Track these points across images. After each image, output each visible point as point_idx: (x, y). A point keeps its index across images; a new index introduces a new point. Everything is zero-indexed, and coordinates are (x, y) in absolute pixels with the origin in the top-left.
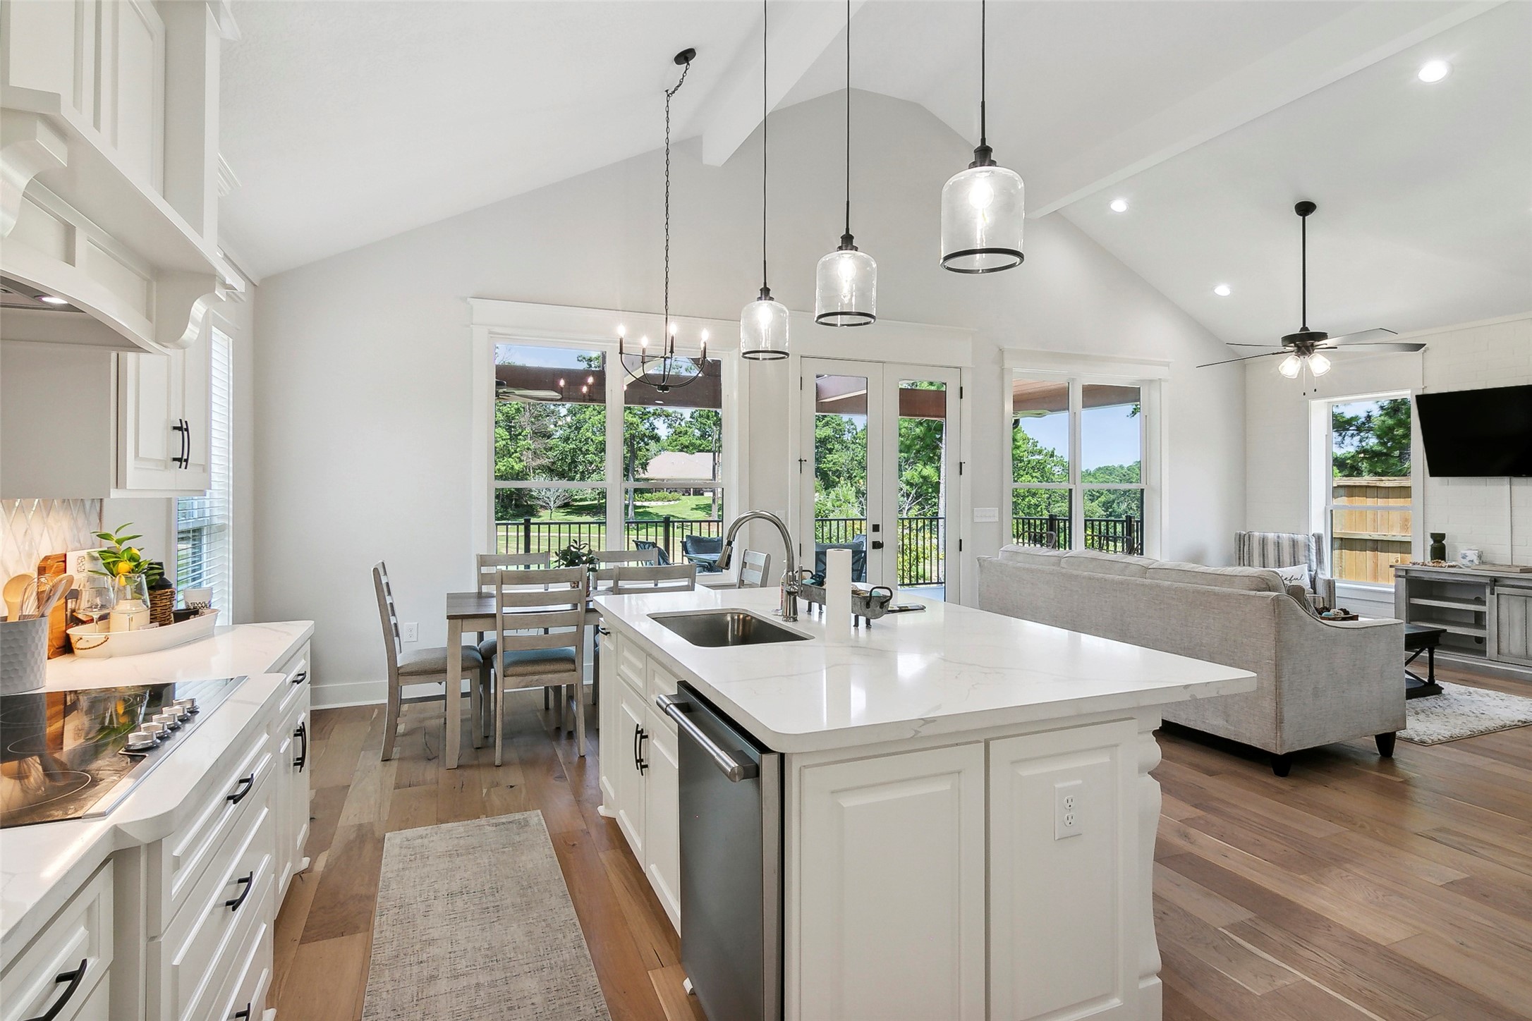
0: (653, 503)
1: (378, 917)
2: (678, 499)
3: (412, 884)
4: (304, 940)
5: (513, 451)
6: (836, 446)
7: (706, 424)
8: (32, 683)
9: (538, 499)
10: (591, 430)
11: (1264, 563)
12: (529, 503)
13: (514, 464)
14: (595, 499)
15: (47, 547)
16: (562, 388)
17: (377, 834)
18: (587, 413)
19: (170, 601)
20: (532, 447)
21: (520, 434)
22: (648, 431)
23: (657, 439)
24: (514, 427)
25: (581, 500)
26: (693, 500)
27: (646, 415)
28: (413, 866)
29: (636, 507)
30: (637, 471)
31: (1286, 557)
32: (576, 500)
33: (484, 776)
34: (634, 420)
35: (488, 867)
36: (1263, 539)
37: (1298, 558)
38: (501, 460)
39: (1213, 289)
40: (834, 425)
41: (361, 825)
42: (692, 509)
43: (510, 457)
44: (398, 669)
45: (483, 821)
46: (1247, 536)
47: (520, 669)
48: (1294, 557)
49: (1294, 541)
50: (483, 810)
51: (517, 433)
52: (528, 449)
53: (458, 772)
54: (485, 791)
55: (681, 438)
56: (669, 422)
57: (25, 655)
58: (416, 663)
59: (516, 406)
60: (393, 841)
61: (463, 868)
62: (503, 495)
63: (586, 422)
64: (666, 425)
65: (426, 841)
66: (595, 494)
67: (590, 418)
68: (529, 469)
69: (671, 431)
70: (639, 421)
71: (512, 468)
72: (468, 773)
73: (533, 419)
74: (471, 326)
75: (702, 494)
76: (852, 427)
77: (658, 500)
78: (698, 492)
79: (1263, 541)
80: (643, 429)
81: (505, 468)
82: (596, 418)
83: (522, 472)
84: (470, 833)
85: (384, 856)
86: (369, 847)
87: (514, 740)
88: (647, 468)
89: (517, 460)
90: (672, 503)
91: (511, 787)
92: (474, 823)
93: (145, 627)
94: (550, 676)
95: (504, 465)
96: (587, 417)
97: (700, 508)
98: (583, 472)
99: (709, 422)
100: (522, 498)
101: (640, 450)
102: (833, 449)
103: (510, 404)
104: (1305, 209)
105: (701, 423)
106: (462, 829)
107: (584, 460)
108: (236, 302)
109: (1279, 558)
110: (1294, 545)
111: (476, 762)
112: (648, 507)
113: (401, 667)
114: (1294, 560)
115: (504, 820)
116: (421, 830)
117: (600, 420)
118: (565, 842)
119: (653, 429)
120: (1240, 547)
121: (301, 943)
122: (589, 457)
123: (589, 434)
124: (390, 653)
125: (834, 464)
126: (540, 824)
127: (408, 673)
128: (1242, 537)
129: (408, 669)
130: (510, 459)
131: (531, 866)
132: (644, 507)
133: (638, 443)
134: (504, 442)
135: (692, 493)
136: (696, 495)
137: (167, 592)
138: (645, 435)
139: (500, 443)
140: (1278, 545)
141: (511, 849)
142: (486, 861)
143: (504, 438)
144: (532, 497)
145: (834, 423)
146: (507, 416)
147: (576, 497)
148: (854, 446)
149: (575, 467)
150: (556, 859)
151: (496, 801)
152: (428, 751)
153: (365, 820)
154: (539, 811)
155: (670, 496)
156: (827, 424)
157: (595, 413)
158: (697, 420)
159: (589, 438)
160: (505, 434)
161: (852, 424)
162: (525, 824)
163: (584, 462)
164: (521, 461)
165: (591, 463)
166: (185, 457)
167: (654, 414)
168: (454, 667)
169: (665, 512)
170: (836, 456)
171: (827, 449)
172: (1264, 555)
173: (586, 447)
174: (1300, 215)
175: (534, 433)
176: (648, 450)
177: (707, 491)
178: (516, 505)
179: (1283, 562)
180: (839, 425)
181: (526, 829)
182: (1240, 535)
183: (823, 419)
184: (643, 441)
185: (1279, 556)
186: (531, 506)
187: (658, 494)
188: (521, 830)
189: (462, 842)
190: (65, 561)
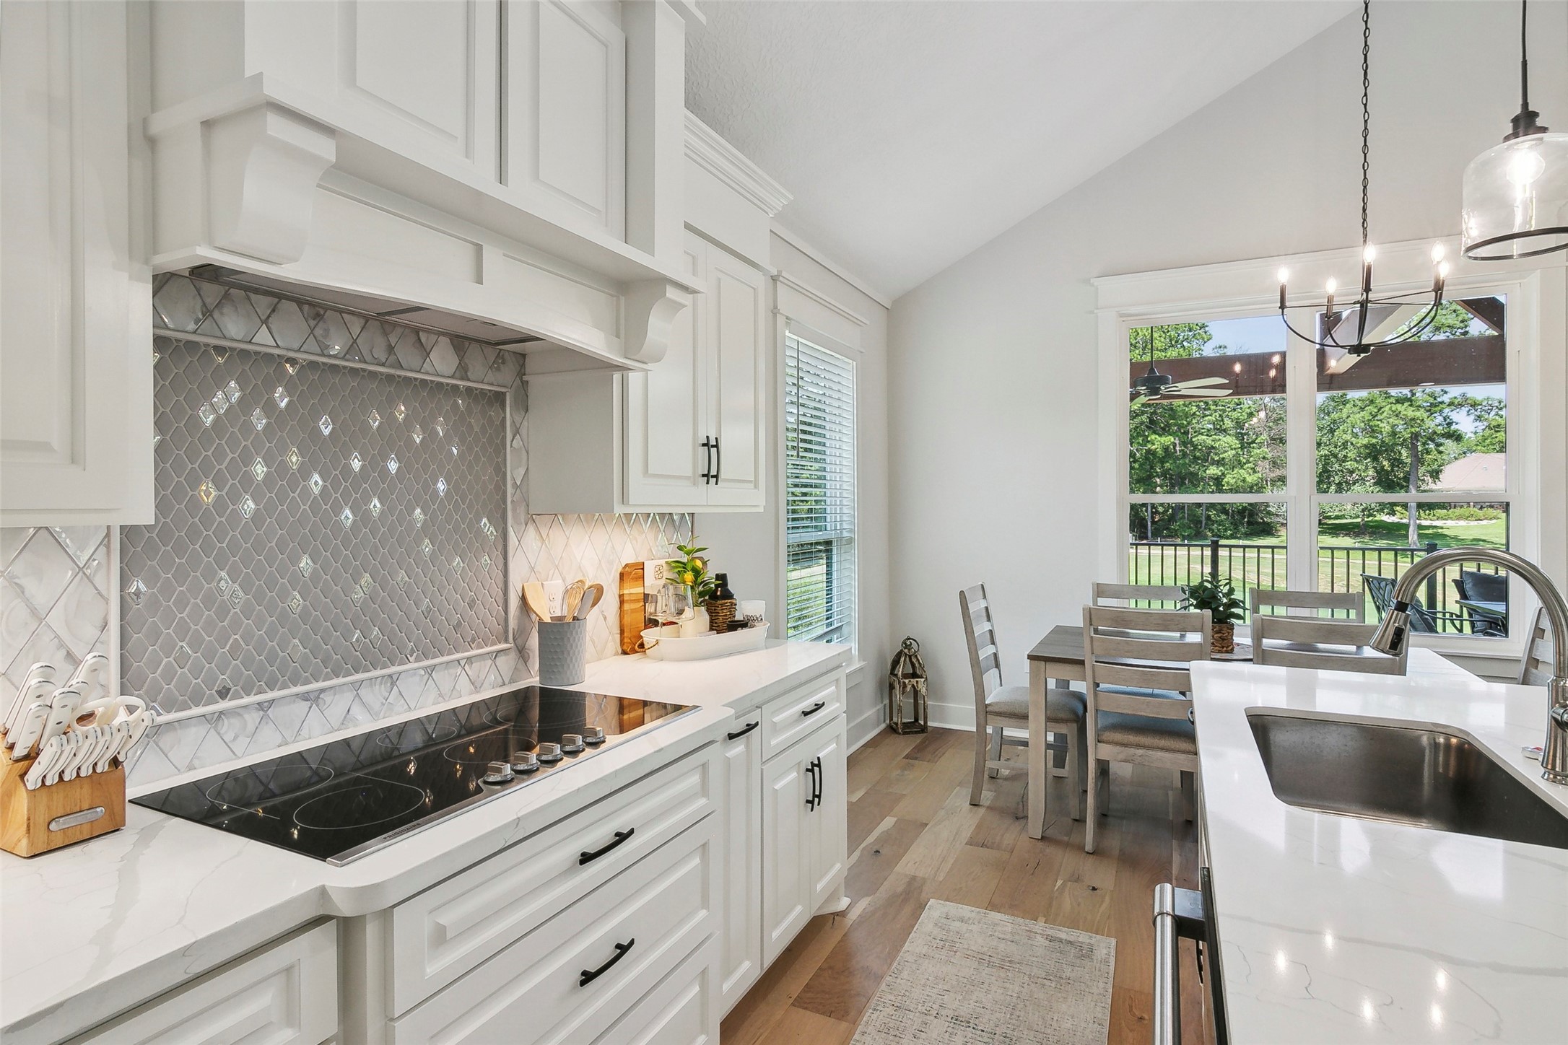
0: (1450, 523)
1: (871, 1011)
3: (923, 982)
4: (800, 1002)
5: (1245, 461)
8: (568, 679)
9: (1277, 515)
10: (1349, 431)
12: (1265, 520)
13: (1246, 476)
14: (1358, 517)
15: (629, 557)
16: (1237, 375)
17: (924, 895)
18: (1345, 410)
19: (731, 611)
20: (1269, 456)
21: (1253, 442)
22: (1440, 428)
23: (1457, 437)
24: (1247, 434)
25: (1337, 517)
27: (1436, 406)
28: (937, 956)
29: (1420, 527)
30: (1424, 480)
32: (1329, 518)
33: (1067, 861)
34: (1418, 414)
35: (1014, 1000)
38: (1230, 471)
41: (914, 878)
43: (1242, 467)
44: (987, 706)
45: (1040, 926)
47: (1118, 736)
50: (1048, 911)
51: (1250, 441)
52: (1264, 458)
53: (1040, 843)
54: (1059, 883)
55: (1498, 434)
57: (563, 652)
58: (1005, 703)
59: (1249, 411)
60: (936, 910)
61: (986, 985)
62: (1233, 511)
63: (1344, 422)
64: (1472, 417)
65: (965, 927)
66: (1358, 510)
67: (1348, 417)
68: (1266, 481)
69: (1481, 425)
70: (1426, 415)
71: (1244, 480)
72: (1050, 850)
73: (1271, 424)
74: (1095, 311)
77: (1460, 518)
80: (1433, 425)
81: (1234, 480)
82: (1358, 416)
83: (1256, 485)
84: (1017, 938)
85: (915, 929)
86: (907, 910)
87: (1125, 822)
88: (1440, 476)
89: (1250, 471)
90: (1485, 522)
91: (1094, 889)
92: (1026, 925)
93: (701, 635)
94: (1159, 754)
95: (1234, 478)
96: (1344, 416)
98: (1339, 484)
100: (1257, 515)
101: (1428, 453)
103: (1241, 408)
106: (1009, 928)
107: (1340, 468)
108: (860, 326)
111: (1066, 839)
112: (1442, 528)
113: (990, 705)
115: (1063, 936)
116: (966, 910)
117: (1363, 417)
118: (1131, 1007)
119: (1449, 424)
121: (793, 1005)
122: (1348, 465)
123: (1348, 437)
124: (977, 688)
126: (1107, 962)
127: (996, 712)
129: (996, 709)
130: (1240, 471)
131: (1068, 1026)
132: (1435, 527)
133: (1424, 444)
134: (1234, 452)
137: (727, 603)
138: (1435, 433)
139: (1229, 453)
141: (1053, 985)
142: (1017, 989)
143: (1234, 447)
144: (1269, 513)
146: (1237, 422)
147: (1329, 514)
149: (1328, 478)
150: (1106, 1031)
151: (1067, 903)
152: (1021, 806)
153: (920, 874)
154: (1113, 942)
155: (1480, 513)
157: (1356, 409)
159: (1347, 442)
160: (1236, 443)
162: (1086, 953)
163: (1342, 471)
164: (1255, 472)
165: (1351, 472)
166: (713, 472)
167: (1451, 404)
168: (1037, 716)
169: (1471, 535)
173: (1344, 453)
175: (1272, 439)
176: (1440, 452)
178: (1248, 522)
181: (1087, 962)
184: (1433, 441)
186: (1268, 524)
187: (1458, 511)
188: (1078, 961)
189: (1002, 946)
190: (643, 569)
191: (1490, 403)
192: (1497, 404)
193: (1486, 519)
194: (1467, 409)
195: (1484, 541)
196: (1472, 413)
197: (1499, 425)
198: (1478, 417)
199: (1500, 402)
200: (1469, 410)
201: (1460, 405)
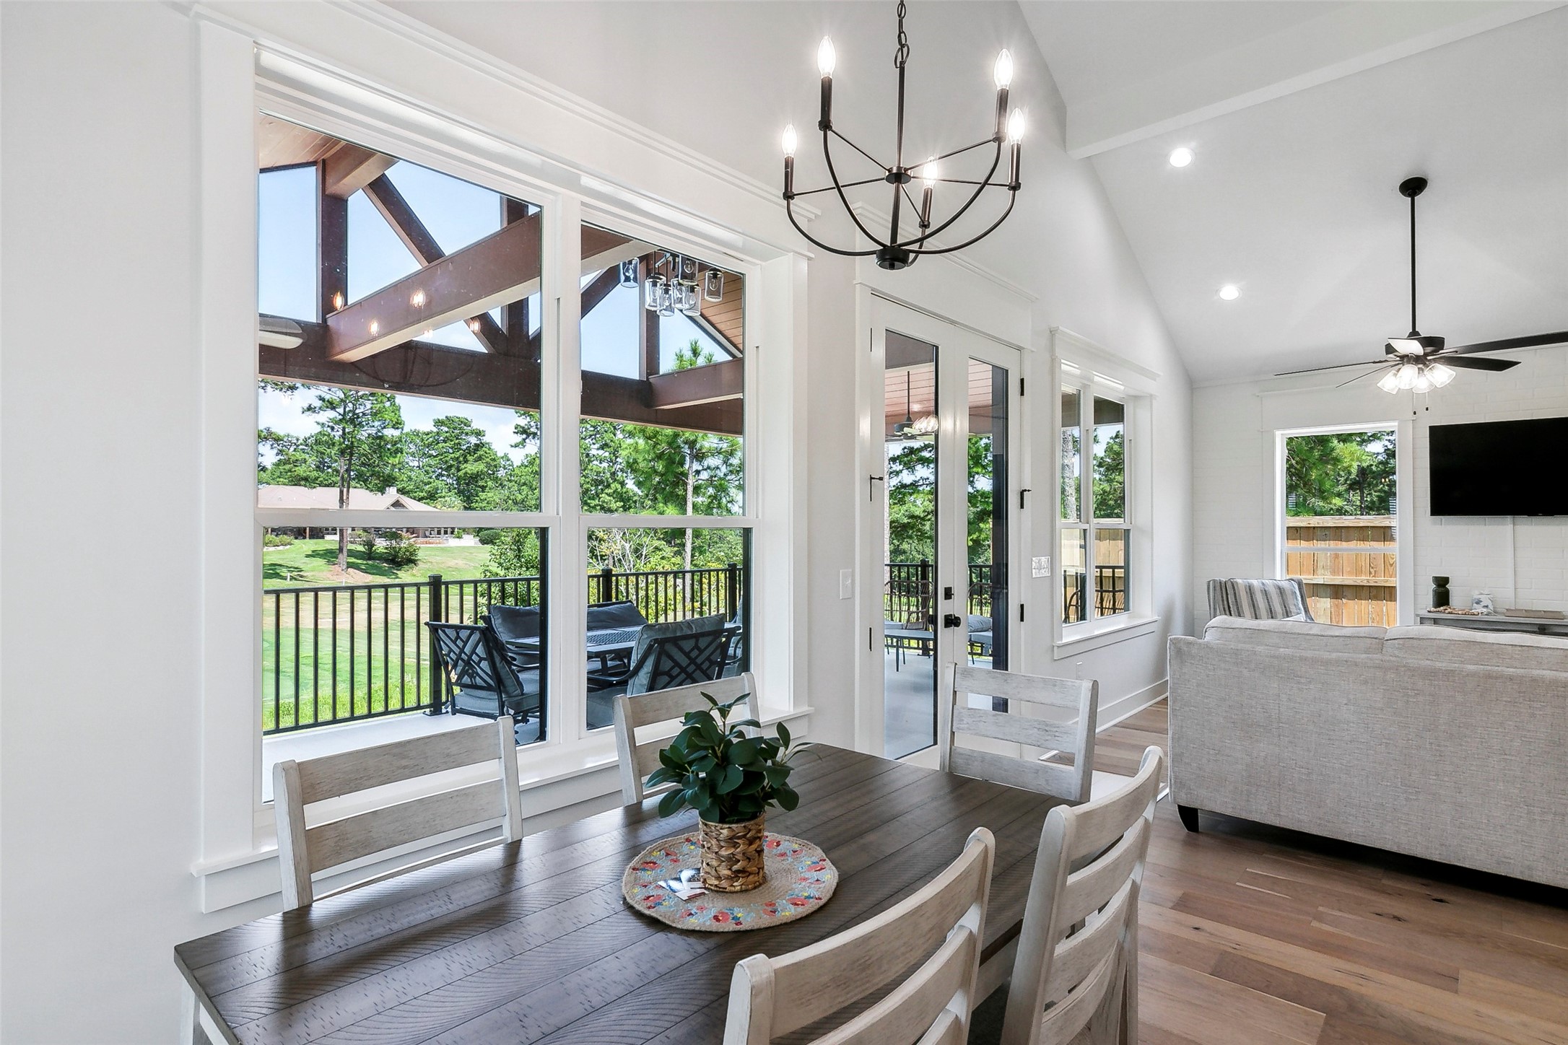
2: (290, 544)
6: (490, 483)
7: (324, 454)
11: (1256, 614)
26: (309, 545)
31: (1278, 608)
36: (1249, 586)
37: (1289, 608)
39: (1217, 291)
40: (488, 460)
42: (308, 556)
46: (1230, 583)
48: (1285, 607)
49: (1280, 588)
55: (297, 469)
56: (280, 448)
64: (275, 451)
75: (323, 537)
76: (508, 463)
78: (317, 533)
79: (1250, 590)
90: (281, 548)
97: (318, 554)
99: (329, 450)
102: (486, 487)
104: (1413, 187)
105: (318, 451)
109: (1271, 609)
110: (1281, 593)
114: (1286, 610)
120: (1222, 597)
125: (488, 503)
128: (1223, 585)
135: (308, 536)
136: (314, 538)
140: (1265, 593)
145: (488, 457)
148: (510, 485)
155: (277, 540)
156: (480, 458)
158: (312, 447)
161: (508, 460)
170: (490, 495)
171: (479, 487)
172: (1254, 605)
174: (1409, 195)
177: (328, 534)
179: (1275, 613)
180: (494, 460)
182: (1220, 583)
183: (475, 454)
185: (1269, 605)
191: (290, 439)
192: (295, 441)
193: (282, 545)
194: (271, 443)
195: (280, 565)
196: (275, 447)
197: (297, 460)
198: (280, 451)
199: (298, 440)
200: (273, 444)
201: (265, 438)
